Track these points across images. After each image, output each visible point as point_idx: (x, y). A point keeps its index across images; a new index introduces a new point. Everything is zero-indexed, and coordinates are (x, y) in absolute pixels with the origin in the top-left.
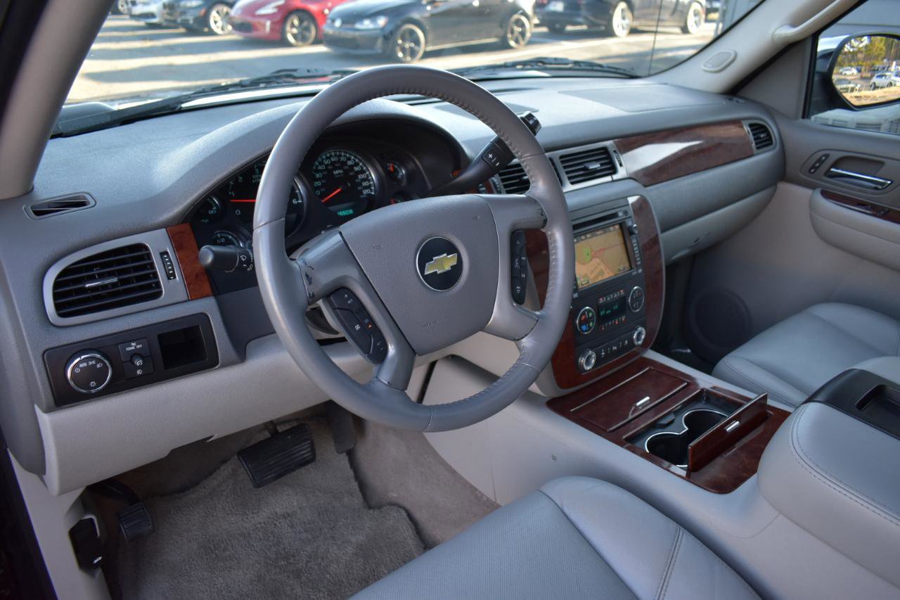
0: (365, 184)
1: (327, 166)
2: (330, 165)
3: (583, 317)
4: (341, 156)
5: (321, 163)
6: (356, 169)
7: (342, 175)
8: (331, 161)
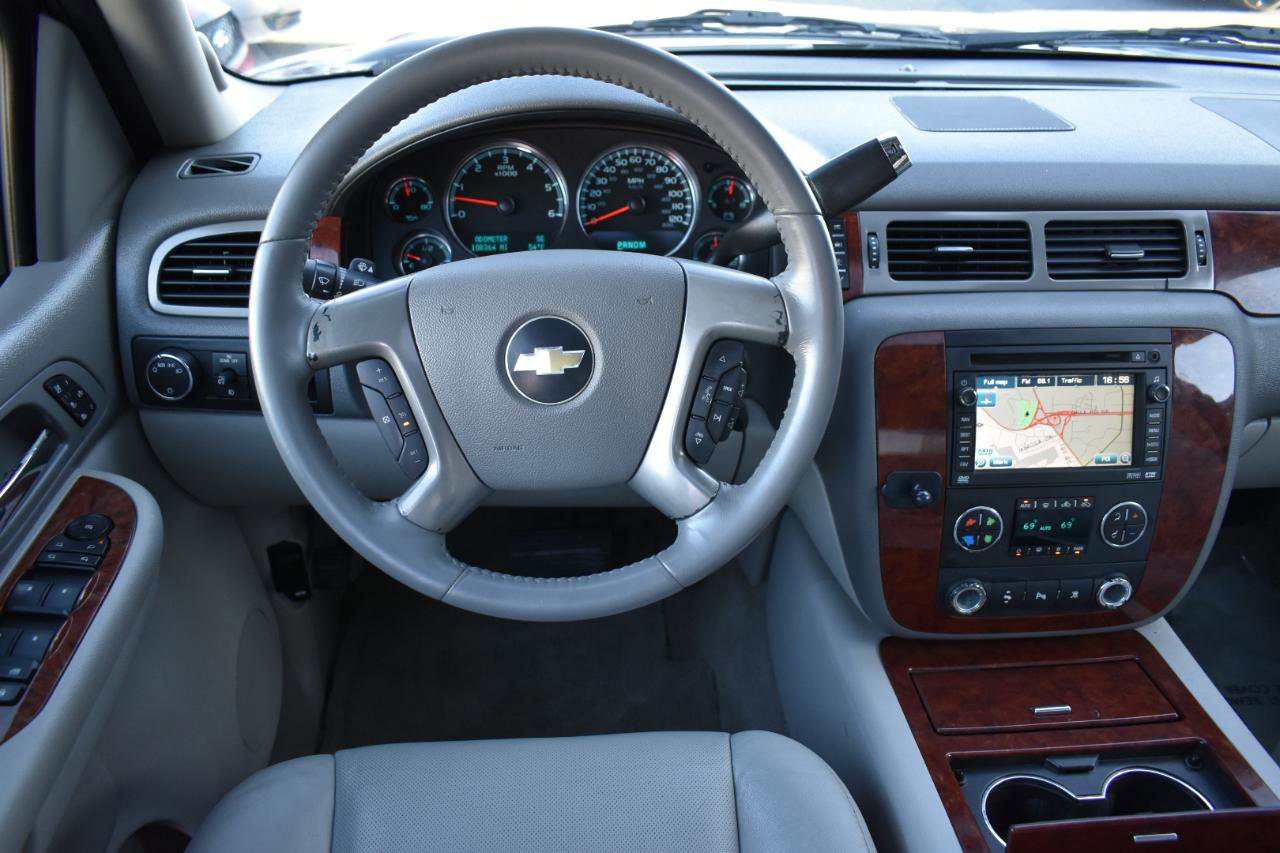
0: (676, 206)
1: (619, 168)
2: (626, 168)
3: (971, 522)
4: (647, 156)
5: (611, 163)
6: (669, 180)
7: (641, 187)
8: (629, 163)
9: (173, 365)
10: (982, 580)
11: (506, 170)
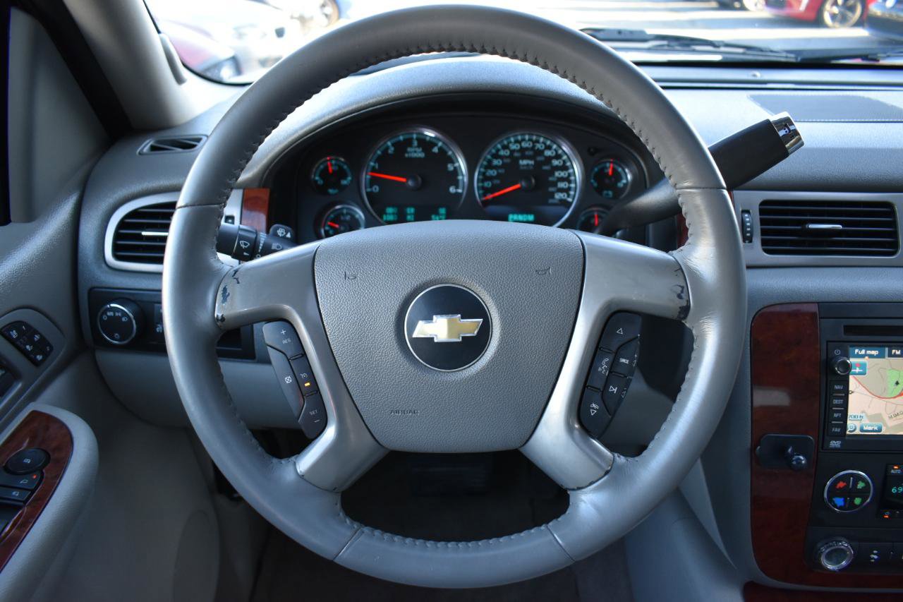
0: (562, 185)
1: (512, 152)
2: (518, 151)
3: (841, 485)
4: (537, 141)
5: (505, 147)
6: (555, 163)
7: (531, 168)
8: (521, 147)
9: (120, 314)
10: (849, 539)
11: (415, 152)
